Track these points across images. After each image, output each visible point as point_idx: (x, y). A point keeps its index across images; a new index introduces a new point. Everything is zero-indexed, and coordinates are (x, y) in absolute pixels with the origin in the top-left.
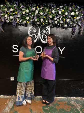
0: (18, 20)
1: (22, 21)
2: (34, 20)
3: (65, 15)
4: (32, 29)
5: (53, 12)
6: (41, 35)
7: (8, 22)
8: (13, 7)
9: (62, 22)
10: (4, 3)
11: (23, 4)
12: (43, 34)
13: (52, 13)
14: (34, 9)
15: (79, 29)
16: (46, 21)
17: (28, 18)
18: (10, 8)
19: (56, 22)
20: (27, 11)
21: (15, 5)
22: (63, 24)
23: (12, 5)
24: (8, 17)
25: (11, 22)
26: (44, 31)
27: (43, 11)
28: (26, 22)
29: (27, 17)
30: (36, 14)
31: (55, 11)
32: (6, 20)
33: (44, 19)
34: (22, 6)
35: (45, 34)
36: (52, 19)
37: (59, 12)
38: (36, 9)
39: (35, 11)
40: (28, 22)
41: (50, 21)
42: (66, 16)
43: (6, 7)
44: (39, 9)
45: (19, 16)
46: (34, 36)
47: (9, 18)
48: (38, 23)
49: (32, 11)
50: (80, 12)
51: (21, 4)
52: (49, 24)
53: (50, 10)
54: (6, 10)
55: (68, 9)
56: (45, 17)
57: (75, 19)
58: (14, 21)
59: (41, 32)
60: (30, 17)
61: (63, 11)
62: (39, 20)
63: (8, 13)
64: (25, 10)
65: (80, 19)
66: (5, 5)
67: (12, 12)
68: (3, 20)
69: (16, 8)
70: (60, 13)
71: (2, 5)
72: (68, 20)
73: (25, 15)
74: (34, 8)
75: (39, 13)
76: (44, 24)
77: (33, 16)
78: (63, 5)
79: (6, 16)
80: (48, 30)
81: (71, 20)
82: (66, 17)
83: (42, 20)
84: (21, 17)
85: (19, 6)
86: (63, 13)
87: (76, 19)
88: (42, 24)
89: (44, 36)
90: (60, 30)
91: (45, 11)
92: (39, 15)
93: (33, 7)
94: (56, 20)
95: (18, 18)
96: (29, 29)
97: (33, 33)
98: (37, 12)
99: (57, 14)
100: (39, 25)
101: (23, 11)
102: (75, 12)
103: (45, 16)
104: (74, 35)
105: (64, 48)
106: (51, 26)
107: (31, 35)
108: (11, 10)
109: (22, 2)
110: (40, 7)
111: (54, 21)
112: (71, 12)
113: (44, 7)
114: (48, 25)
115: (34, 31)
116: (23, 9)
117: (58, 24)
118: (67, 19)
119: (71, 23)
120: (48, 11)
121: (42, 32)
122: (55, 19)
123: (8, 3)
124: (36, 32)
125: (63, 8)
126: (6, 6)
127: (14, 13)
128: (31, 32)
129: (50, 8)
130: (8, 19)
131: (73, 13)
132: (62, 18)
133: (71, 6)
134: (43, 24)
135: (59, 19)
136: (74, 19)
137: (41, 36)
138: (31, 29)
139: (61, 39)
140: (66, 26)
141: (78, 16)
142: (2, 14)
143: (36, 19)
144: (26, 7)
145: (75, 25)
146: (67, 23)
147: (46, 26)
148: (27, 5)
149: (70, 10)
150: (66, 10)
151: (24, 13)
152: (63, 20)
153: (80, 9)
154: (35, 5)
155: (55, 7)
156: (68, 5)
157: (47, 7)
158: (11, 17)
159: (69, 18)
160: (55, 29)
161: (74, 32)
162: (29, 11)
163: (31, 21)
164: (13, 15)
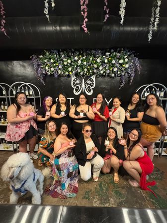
0: (59, 72)
1: (64, 73)
2: (77, 71)
5: (98, 60)
6: (85, 86)
7: (49, 74)
8: (53, 58)
9: (108, 72)
10: (44, 54)
11: (64, 54)
12: (87, 85)
13: (96, 62)
14: (76, 58)
16: (91, 71)
17: (70, 69)
18: (50, 59)
19: (102, 72)
20: (69, 61)
21: (55, 55)
22: (110, 73)
23: (52, 56)
25: (52, 73)
26: (89, 82)
27: (87, 60)
30: (79, 64)
32: (47, 73)
33: (88, 69)
34: (63, 56)
35: (90, 84)
36: (97, 68)
37: (104, 60)
38: (79, 59)
39: (77, 61)
40: (70, 73)
41: (95, 71)
42: (113, 64)
43: (46, 59)
44: (81, 58)
45: (60, 67)
46: (77, 87)
47: (50, 70)
48: (82, 74)
49: (75, 60)
50: (130, 59)
51: (61, 53)
52: (94, 73)
53: (95, 58)
54: (46, 61)
55: (115, 56)
56: (89, 67)
58: (56, 72)
59: (86, 83)
60: (72, 67)
61: (110, 58)
62: (83, 71)
63: (49, 65)
64: (67, 60)
65: (129, 67)
67: (52, 63)
68: (44, 72)
69: (56, 59)
70: (106, 61)
71: (41, 56)
72: (115, 69)
73: (67, 65)
75: (82, 63)
76: (89, 74)
77: (75, 66)
78: (110, 51)
79: (47, 68)
80: (93, 81)
81: (118, 69)
82: (113, 66)
83: (86, 70)
84: (62, 67)
85: (60, 56)
86: (109, 62)
87: (125, 67)
88: (86, 74)
89: (89, 87)
90: (107, 79)
91: (89, 60)
92: (82, 65)
93: (76, 56)
94: (102, 70)
95: (60, 69)
96: (72, 80)
97: (77, 84)
98: (80, 62)
99: (103, 63)
100: (83, 75)
101: (65, 61)
102: (124, 59)
103: (89, 65)
104: (122, 85)
105: (111, 99)
106: (96, 76)
107: (75, 86)
108: (52, 61)
109: (63, 51)
110: (83, 56)
111: (100, 70)
112: (119, 59)
113: (88, 56)
114: (93, 75)
115: (78, 82)
116: (64, 60)
117: (104, 74)
119: (119, 73)
120: (93, 60)
122: (101, 68)
123: (48, 54)
124: (80, 83)
125: (110, 55)
126: (46, 57)
127: (55, 65)
128: (74, 83)
129: (95, 56)
131: (121, 61)
133: (119, 52)
135: (105, 68)
136: (122, 67)
137: (85, 88)
138: (74, 80)
139: (108, 90)
140: (113, 75)
141: (127, 63)
142: (42, 67)
143: (79, 69)
144: (68, 56)
145: (123, 74)
146: (114, 72)
147: (91, 76)
148: (68, 54)
149: (118, 57)
150: (113, 58)
151: (65, 63)
152: (109, 69)
153: (129, 55)
154: (78, 54)
155: (100, 54)
156: (115, 51)
157: (91, 55)
158: (52, 69)
159: (117, 67)
160: (100, 79)
161: (122, 82)
162: (71, 61)
163: (74, 72)
164: (54, 67)
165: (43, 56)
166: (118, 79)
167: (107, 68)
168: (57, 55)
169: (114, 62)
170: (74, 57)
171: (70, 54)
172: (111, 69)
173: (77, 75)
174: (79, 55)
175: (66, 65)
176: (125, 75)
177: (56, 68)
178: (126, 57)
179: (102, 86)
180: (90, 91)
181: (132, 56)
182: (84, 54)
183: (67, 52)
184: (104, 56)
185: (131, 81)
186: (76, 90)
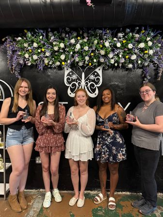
0: (46, 61)
1: (53, 63)
2: (74, 60)
3: (128, 48)
4: (71, 74)
5: (107, 44)
7: (29, 64)
8: (37, 41)
9: (123, 61)
10: (24, 35)
11: (54, 35)
12: (90, 82)
13: (104, 46)
14: (73, 41)
15: (154, 70)
16: (95, 60)
17: (63, 57)
18: (33, 42)
19: (112, 61)
20: (62, 45)
21: (41, 37)
22: (125, 63)
23: (36, 38)
24: (29, 56)
25: (35, 64)
26: (92, 77)
27: (89, 44)
28: (61, 63)
29: (61, 56)
30: (76, 50)
31: (110, 43)
32: (27, 62)
33: (90, 57)
34: (52, 38)
35: (93, 81)
36: (106, 56)
37: (116, 44)
38: (77, 42)
39: (75, 45)
40: (63, 63)
41: (102, 60)
43: (26, 42)
44: (81, 41)
45: (48, 54)
46: (74, 85)
47: (32, 58)
48: (81, 64)
49: (70, 44)
50: (155, 42)
51: (50, 34)
52: (99, 64)
53: (101, 41)
54: (26, 45)
55: (133, 37)
56: (92, 54)
57: (146, 54)
58: (40, 62)
60: (66, 55)
61: (124, 41)
62: (82, 60)
63: (30, 51)
64: (58, 43)
65: (156, 54)
66: (25, 38)
67: (36, 48)
68: (21, 62)
69: (42, 42)
70: (119, 45)
71: (20, 38)
72: (134, 57)
73: (58, 51)
74: (74, 39)
75: (82, 48)
76: (92, 64)
77: (71, 53)
78: (124, 31)
79: (27, 56)
81: (138, 56)
82: (130, 52)
83: (87, 58)
84: (51, 55)
85: (48, 38)
86: (124, 46)
87: (148, 54)
88: (88, 65)
89: (92, 85)
90: (121, 72)
91: (93, 43)
92: (82, 52)
93: (72, 38)
94: (112, 58)
95: (47, 57)
96: (66, 74)
97: (73, 80)
98: (78, 47)
99: (114, 47)
100: (83, 67)
101: (55, 45)
102: (146, 42)
103: (93, 51)
104: (146, 81)
105: (129, 104)
106: (104, 67)
107: (70, 84)
108: (35, 45)
109: (52, 31)
110: (83, 38)
111: (109, 59)
112: (139, 42)
113: (90, 38)
115: (74, 77)
116: (54, 43)
117: (116, 65)
118: (132, 54)
119: (139, 62)
120: (98, 43)
121: (88, 79)
122: (111, 55)
123: (30, 35)
124: (78, 79)
125: (124, 36)
126: (27, 39)
127: (39, 51)
128: (68, 79)
129: (101, 38)
130: (30, 60)
131: (142, 45)
132: (122, 54)
133: (138, 33)
134: (90, 64)
135: (118, 55)
136: (144, 54)
137: (86, 86)
139: (122, 89)
140: (130, 66)
141: (151, 48)
142: (20, 53)
143: (77, 58)
144: (59, 38)
145: (146, 64)
146: (131, 62)
147: (95, 67)
148: (61, 35)
149: (137, 39)
150: (129, 40)
151: (56, 49)
152: (124, 57)
153: (154, 37)
154: (75, 34)
155: (109, 35)
156: (132, 31)
157: (96, 36)
158: (35, 57)
159: (136, 54)
160: (110, 72)
161: (145, 77)
162: (65, 46)
163: (69, 61)
164: (39, 54)
165: (23, 38)
166: (139, 71)
167: (120, 56)
168: (43, 36)
169: (130, 46)
170: (70, 39)
171: (64, 35)
172: (127, 57)
173: (73, 66)
174: (77, 37)
175: (56, 52)
176: (148, 66)
177: (42, 55)
178: (148, 39)
179: (112, 83)
180: (94, 91)
181: (158, 38)
182: (85, 35)
183: (58, 33)
184: (115, 39)
185: (160, 74)
186: (72, 90)
